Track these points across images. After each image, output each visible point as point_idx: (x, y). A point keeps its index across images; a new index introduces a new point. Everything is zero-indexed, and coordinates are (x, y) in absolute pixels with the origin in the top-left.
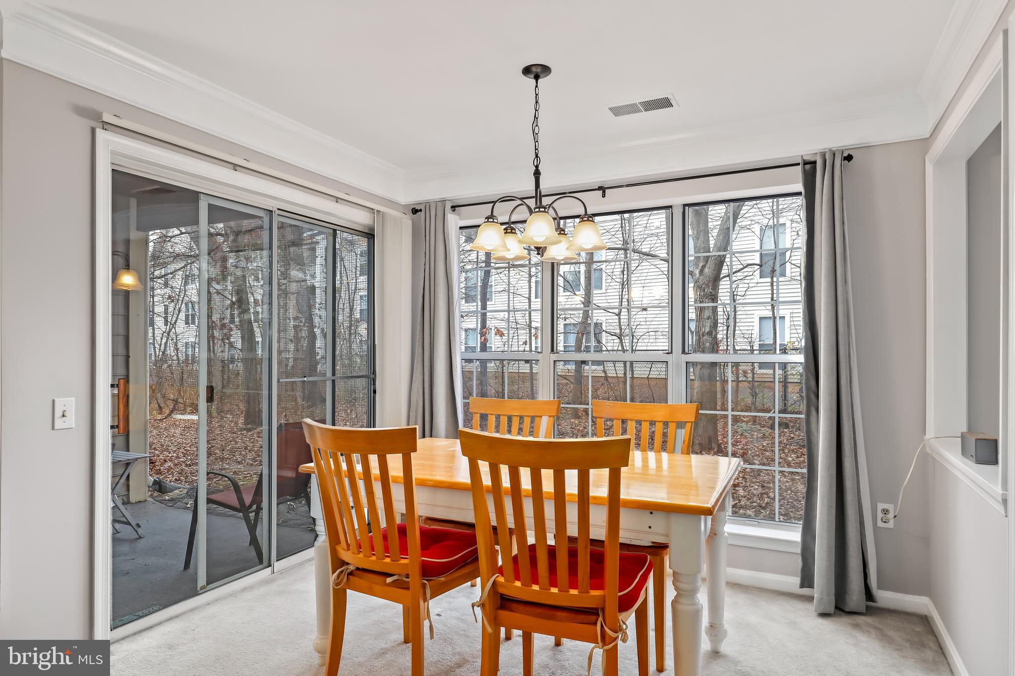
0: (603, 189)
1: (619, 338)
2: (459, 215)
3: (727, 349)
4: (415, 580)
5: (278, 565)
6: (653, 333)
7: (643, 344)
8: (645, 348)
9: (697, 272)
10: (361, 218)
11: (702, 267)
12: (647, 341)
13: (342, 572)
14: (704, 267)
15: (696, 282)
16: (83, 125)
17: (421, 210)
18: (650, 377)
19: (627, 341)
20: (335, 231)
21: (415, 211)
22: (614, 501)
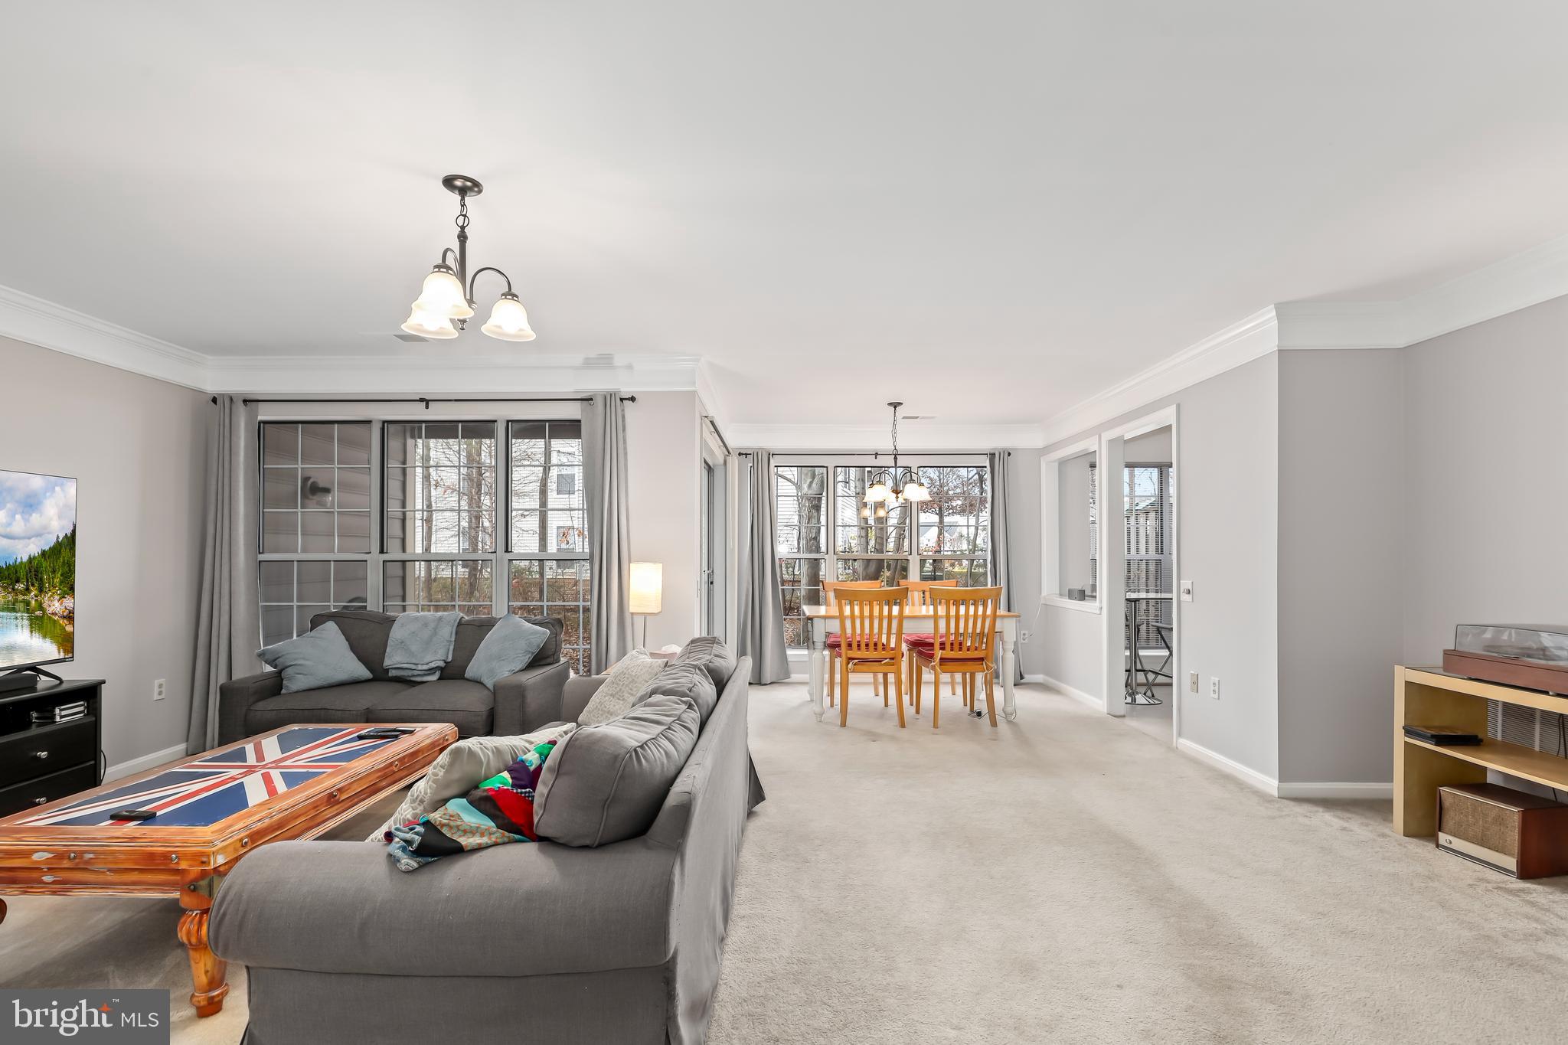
17: (748, 454)
21: (740, 454)
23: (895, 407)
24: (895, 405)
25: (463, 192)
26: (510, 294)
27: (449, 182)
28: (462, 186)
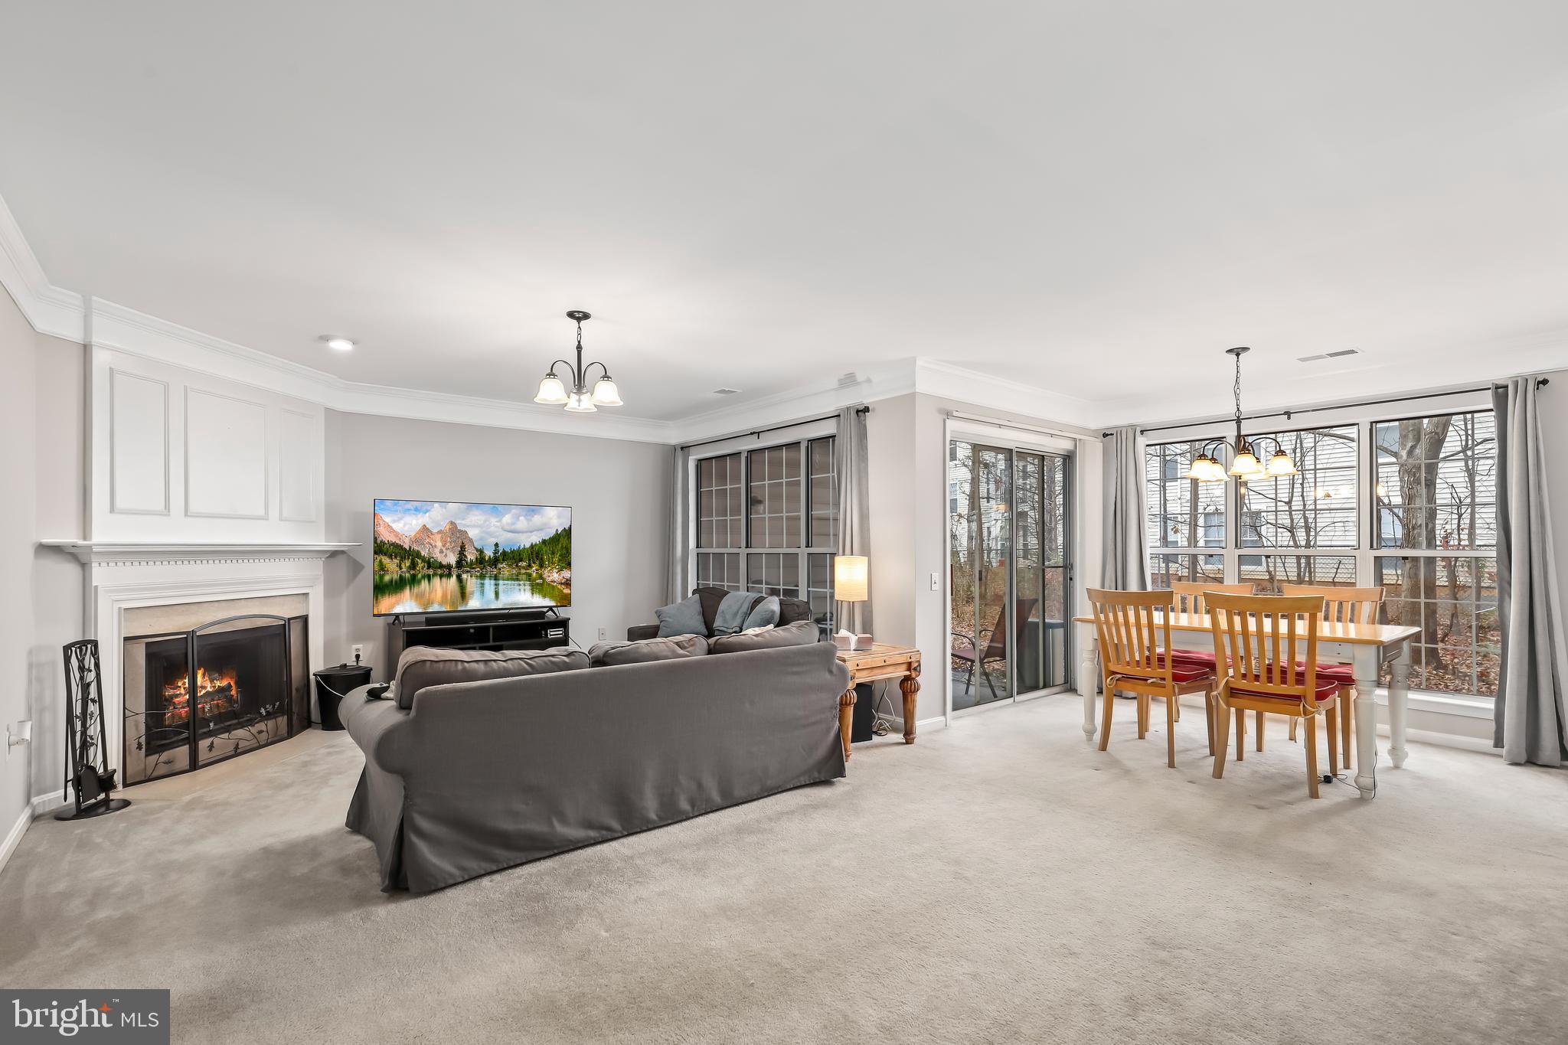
0: (1288, 414)
1: (1290, 531)
2: (1146, 437)
3: (1459, 544)
4: (1169, 682)
5: (1019, 698)
6: (1342, 524)
7: (1326, 538)
8: (1329, 543)
9: (1404, 454)
10: (1065, 445)
11: (1411, 447)
12: (1333, 534)
13: (1112, 679)
14: (1413, 448)
15: (1402, 465)
16: (940, 418)
17: (1112, 434)
18: (1336, 580)
19: (1301, 535)
20: (1043, 456)
21: (1105, 435)
22: (1312, 638)
23: (1238, 355)
24: (1237, 352)
25: (579, 320)
26: (606, 377)
27: (571, 315)
28: (579, 316)
